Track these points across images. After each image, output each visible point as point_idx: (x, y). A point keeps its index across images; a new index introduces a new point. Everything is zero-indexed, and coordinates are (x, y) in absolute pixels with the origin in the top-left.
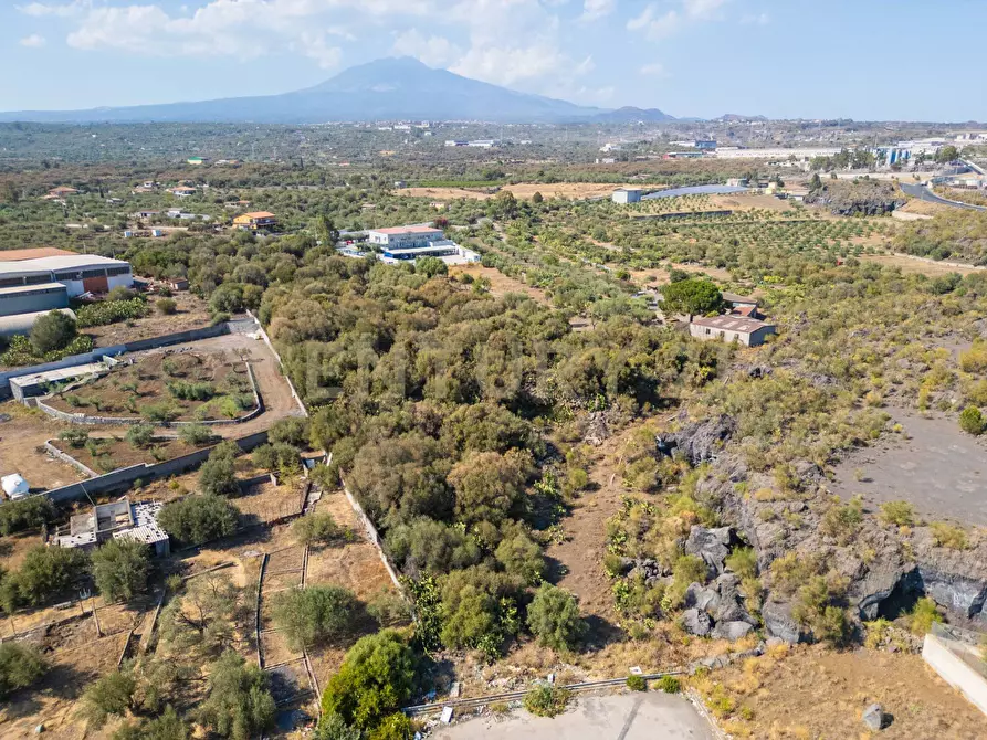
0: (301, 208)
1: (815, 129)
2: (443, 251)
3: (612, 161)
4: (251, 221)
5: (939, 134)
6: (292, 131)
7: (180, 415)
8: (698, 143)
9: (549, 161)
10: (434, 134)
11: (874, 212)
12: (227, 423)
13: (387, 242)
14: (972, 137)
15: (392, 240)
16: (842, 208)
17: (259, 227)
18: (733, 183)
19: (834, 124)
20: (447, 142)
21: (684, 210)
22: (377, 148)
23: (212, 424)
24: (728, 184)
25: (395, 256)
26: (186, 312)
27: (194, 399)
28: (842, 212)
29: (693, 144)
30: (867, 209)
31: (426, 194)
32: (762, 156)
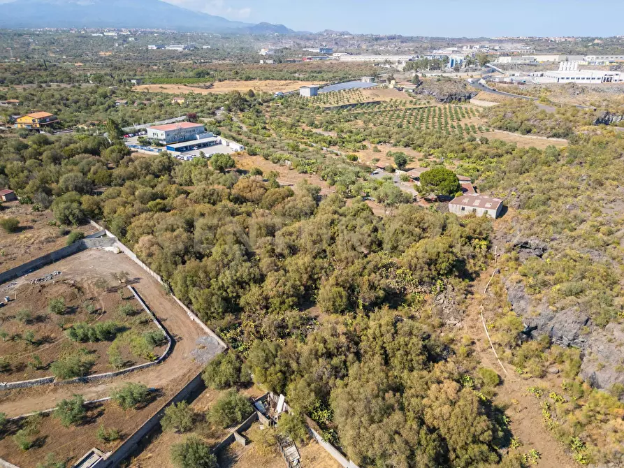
0: (65, 105)
1: (383, 41)
2: (210, 142)
3: (271, 62)
4: (34, 121)
5: (453, 45)
6: (20, 35)
7: (92, 364)
8: (321, 50)
9: (227, 62)
10: (136, 39)
11: (460, 100)
12: (148, 366)
13: (164, 137)
14: (471, 48)
15: (168, 135)
16: (443, 98)
17: (42, 126)
18: (366, 80)
19: (393, 38)
20: (150, 47)
21: (352, 102)
22: (95, 50)
23: (133, 370)
24: (363, 81)
25: (177, 150)
26: (31, 228)
27: (97, 340)
28: (442, 100)
29: (319, 51)
30: (456, 98)
31: (160, 90)
32: (368, 60)
